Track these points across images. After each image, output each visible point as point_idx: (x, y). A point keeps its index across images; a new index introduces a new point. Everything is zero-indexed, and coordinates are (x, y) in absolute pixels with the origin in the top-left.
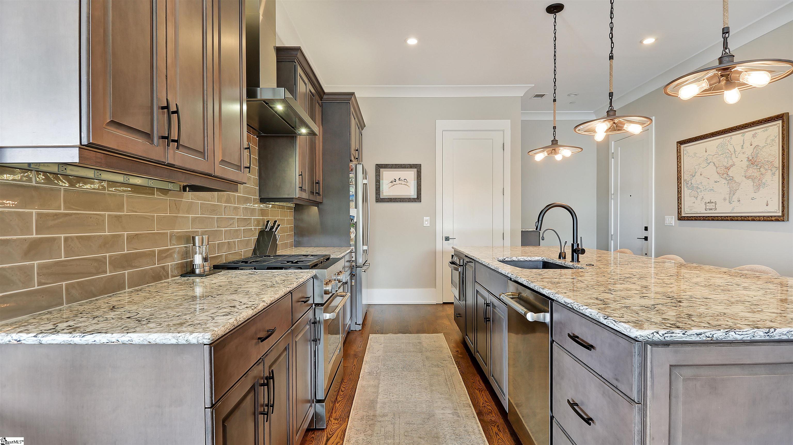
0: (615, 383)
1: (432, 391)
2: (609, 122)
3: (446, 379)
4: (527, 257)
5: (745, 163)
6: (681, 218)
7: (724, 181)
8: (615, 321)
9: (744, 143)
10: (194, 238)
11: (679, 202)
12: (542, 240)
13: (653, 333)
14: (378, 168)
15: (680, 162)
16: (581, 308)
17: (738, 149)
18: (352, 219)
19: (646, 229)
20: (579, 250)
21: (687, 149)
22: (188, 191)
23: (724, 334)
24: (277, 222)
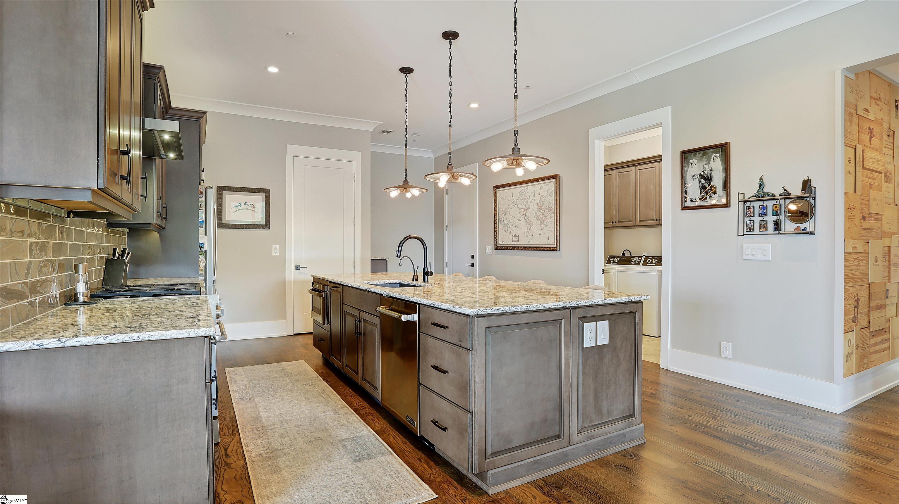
0: (459, 343)
1: (310, 402)
2: (449, 174)
3: (319, 393)
4: (386, 281)
5: (536, 207)
6: (497, 248)
7: (524, 220)
8: (459, 308)
9: (535, 193)
10: (76, 267)
11: (495, 234)
12: (400, 265)
13: (478, 310)
14: (220, 190)
15: (496, 203)
16: (440, 304)
17: (532, 196)
18: (201, 247)
19: (473, 257)
20: (429, 273)
21: (500, 192)
22: (73, 218)
23: (509, 308)
24: (117, 250)
